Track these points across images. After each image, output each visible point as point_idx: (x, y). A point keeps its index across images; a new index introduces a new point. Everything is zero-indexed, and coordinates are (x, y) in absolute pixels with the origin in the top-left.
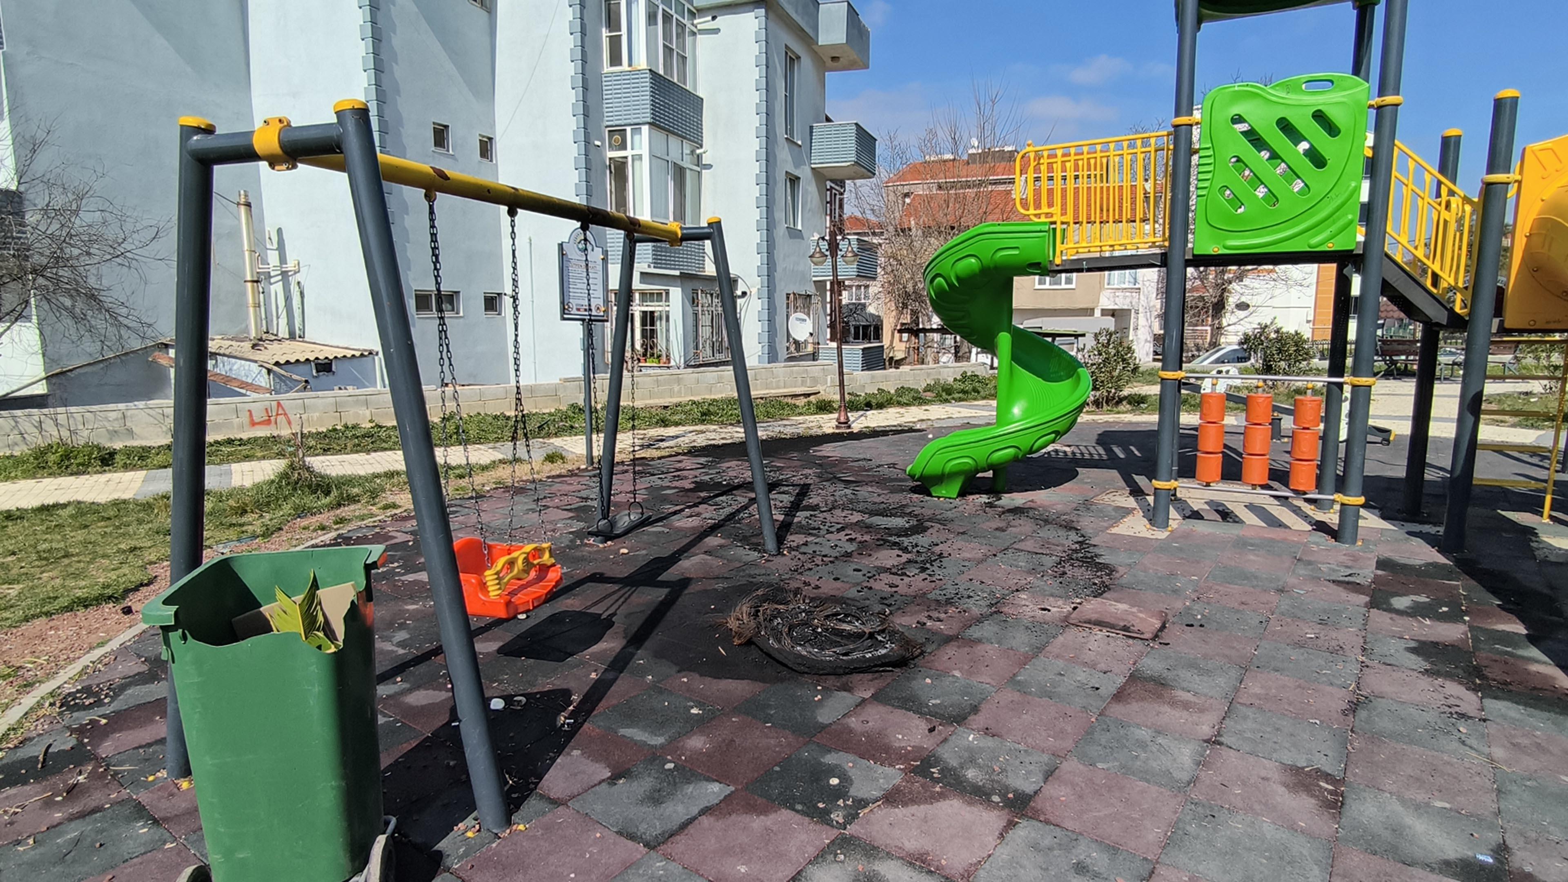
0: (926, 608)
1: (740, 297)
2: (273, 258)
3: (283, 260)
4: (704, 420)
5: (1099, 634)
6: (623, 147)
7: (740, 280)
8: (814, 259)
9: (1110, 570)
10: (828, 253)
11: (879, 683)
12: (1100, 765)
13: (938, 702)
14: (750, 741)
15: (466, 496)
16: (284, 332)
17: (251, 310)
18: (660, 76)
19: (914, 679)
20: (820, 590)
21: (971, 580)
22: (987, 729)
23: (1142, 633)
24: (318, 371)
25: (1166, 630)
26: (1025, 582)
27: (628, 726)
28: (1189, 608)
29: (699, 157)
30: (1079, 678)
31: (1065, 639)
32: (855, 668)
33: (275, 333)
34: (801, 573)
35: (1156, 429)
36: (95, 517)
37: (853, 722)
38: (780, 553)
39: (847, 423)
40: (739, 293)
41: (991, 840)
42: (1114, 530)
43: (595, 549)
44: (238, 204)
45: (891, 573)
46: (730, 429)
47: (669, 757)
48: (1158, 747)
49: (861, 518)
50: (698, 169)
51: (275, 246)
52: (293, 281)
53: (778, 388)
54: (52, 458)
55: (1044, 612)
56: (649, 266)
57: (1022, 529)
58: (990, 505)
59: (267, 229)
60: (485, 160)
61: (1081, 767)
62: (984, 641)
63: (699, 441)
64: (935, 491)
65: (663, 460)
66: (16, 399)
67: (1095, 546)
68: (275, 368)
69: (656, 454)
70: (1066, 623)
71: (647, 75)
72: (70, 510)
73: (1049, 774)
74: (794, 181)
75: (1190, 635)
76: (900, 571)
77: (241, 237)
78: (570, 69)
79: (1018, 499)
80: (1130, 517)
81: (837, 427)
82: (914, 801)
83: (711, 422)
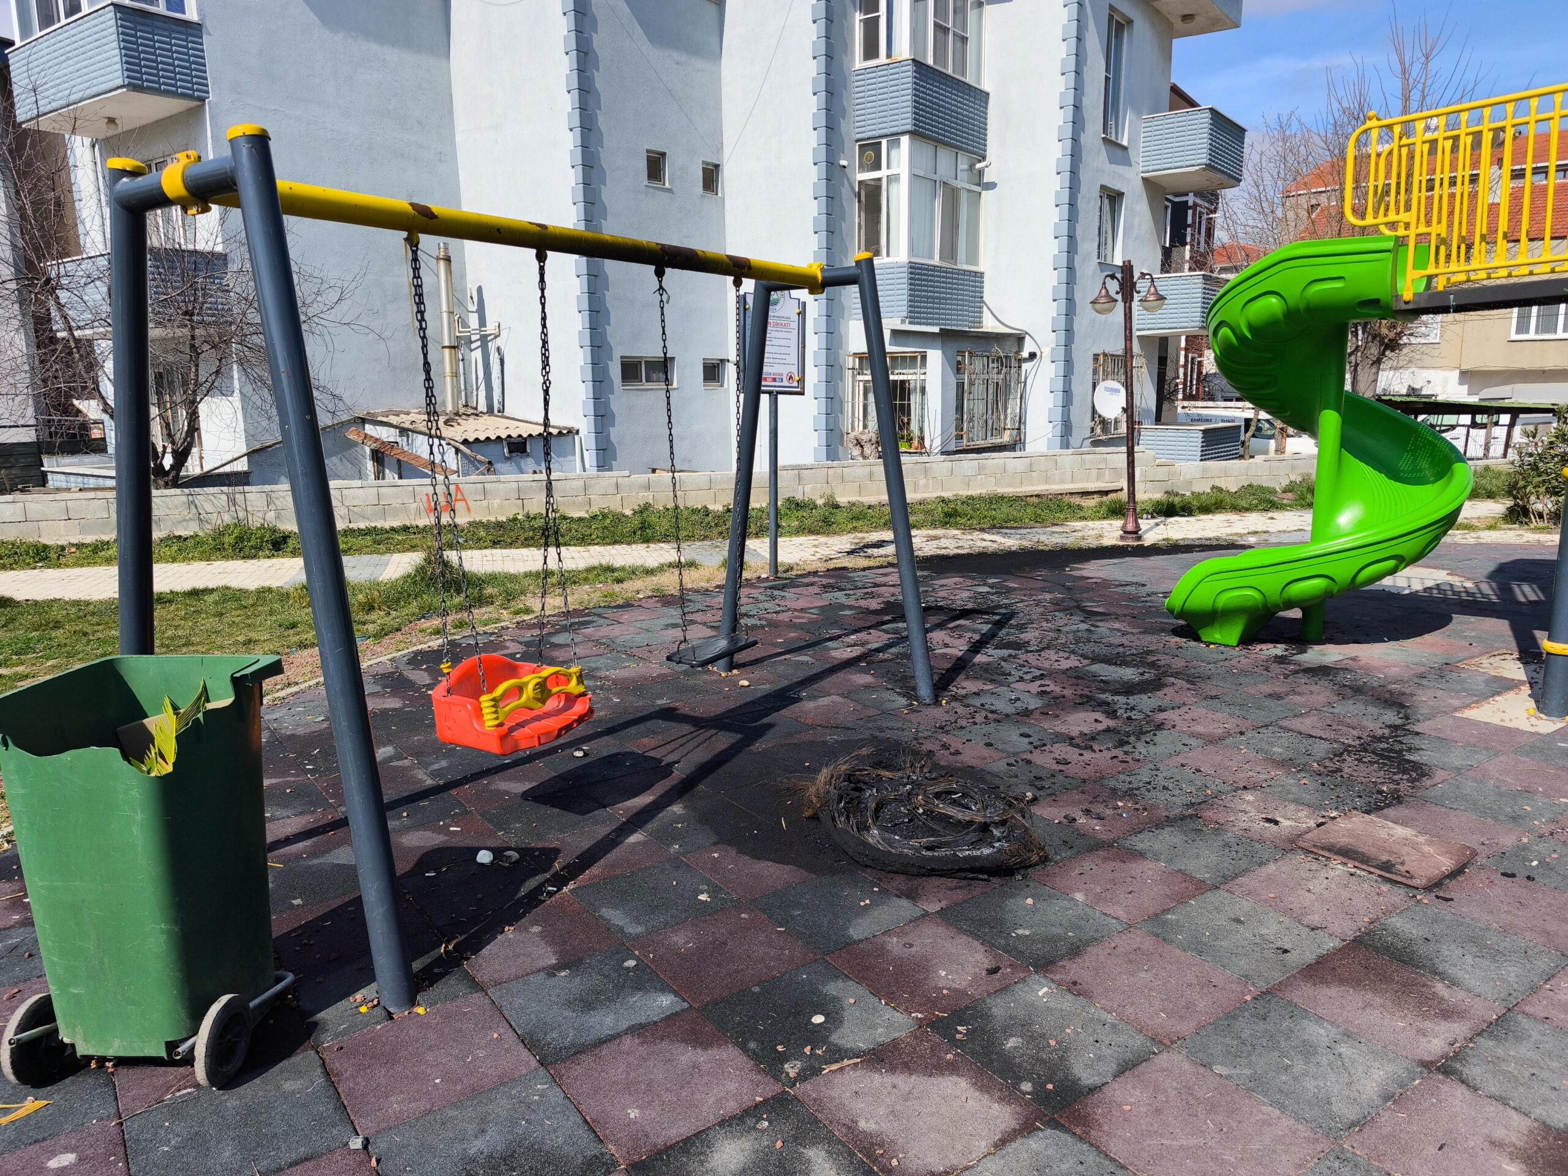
0: (1090, 799)
1: (1026, 360)
2: (473, 321)
3: (482, 322)
4: (947, 523)
5: (1338, 868)
6: (877, 166)
7: (1027, 338)
8: (1097, 306)
9: (1419, 772)
10: (1119, 297)
11: (960, 895)
12: (1218, 1069)
13: (1027, 933)
14: (746, 947)
15: (613, 604)
16: (482, 407)
17: (448, 380)
18: (928, 66)
19: (1013, 896)
20: (958, 758)
21: (1183, 765)
22: (1075, 983)
23: (1412, 877)
24: (510, 452)
25: (1460, 879)
26: (1263, 777)
27: (615, 907)
28: (1525, 848)
29: (981, 172)
30: (1264, 931)
31: (1278, 868)
32: (933, 870)
33: (474, 405)
34: (947, 732)
35: (1555, 557)
36: (235, 605)
37: (894, 944)
38: (937, 702)
39: (1136, 533)
40: (1025, 354)
41: (983, 1146)
42: (1468, 714)
43: (714, 678)
44: (438, 259)
45: (1071, 745)
46: (977, 535)
47: (637, 953)
48: (1332, 1057)
49: (1077, 664)
50: (977, 189)
51: (475, 308)
52: (492, 346)
53: (1062, 481)
54: (228, 540)
55: (1267, 825)
56: (903, 322)
57: (1312, 699)
58: (1280, 660)
59: (469, 286)
60: (709, 195)
61: (1187, 1066)
62: (1149, 855)
63: (925, 550)
64: (1207, 634)
65: (867, 573)
66: (220, 475)
67: (1417, 734)
68: (462, 447)
69: (862, 562)
70: (1293, 844)
71: (910, 67)
72: (215, 597)
73: (1127, 1067)
74: (1113, 198)
75: (1500, 891)
76: (1087, 742)
77: (439, 297)
78: (811, 69)
79: (1330, 654)
80: (1510, 695)
81: (1122, 538)
82: (908, 1068)
83: (956, 526)
